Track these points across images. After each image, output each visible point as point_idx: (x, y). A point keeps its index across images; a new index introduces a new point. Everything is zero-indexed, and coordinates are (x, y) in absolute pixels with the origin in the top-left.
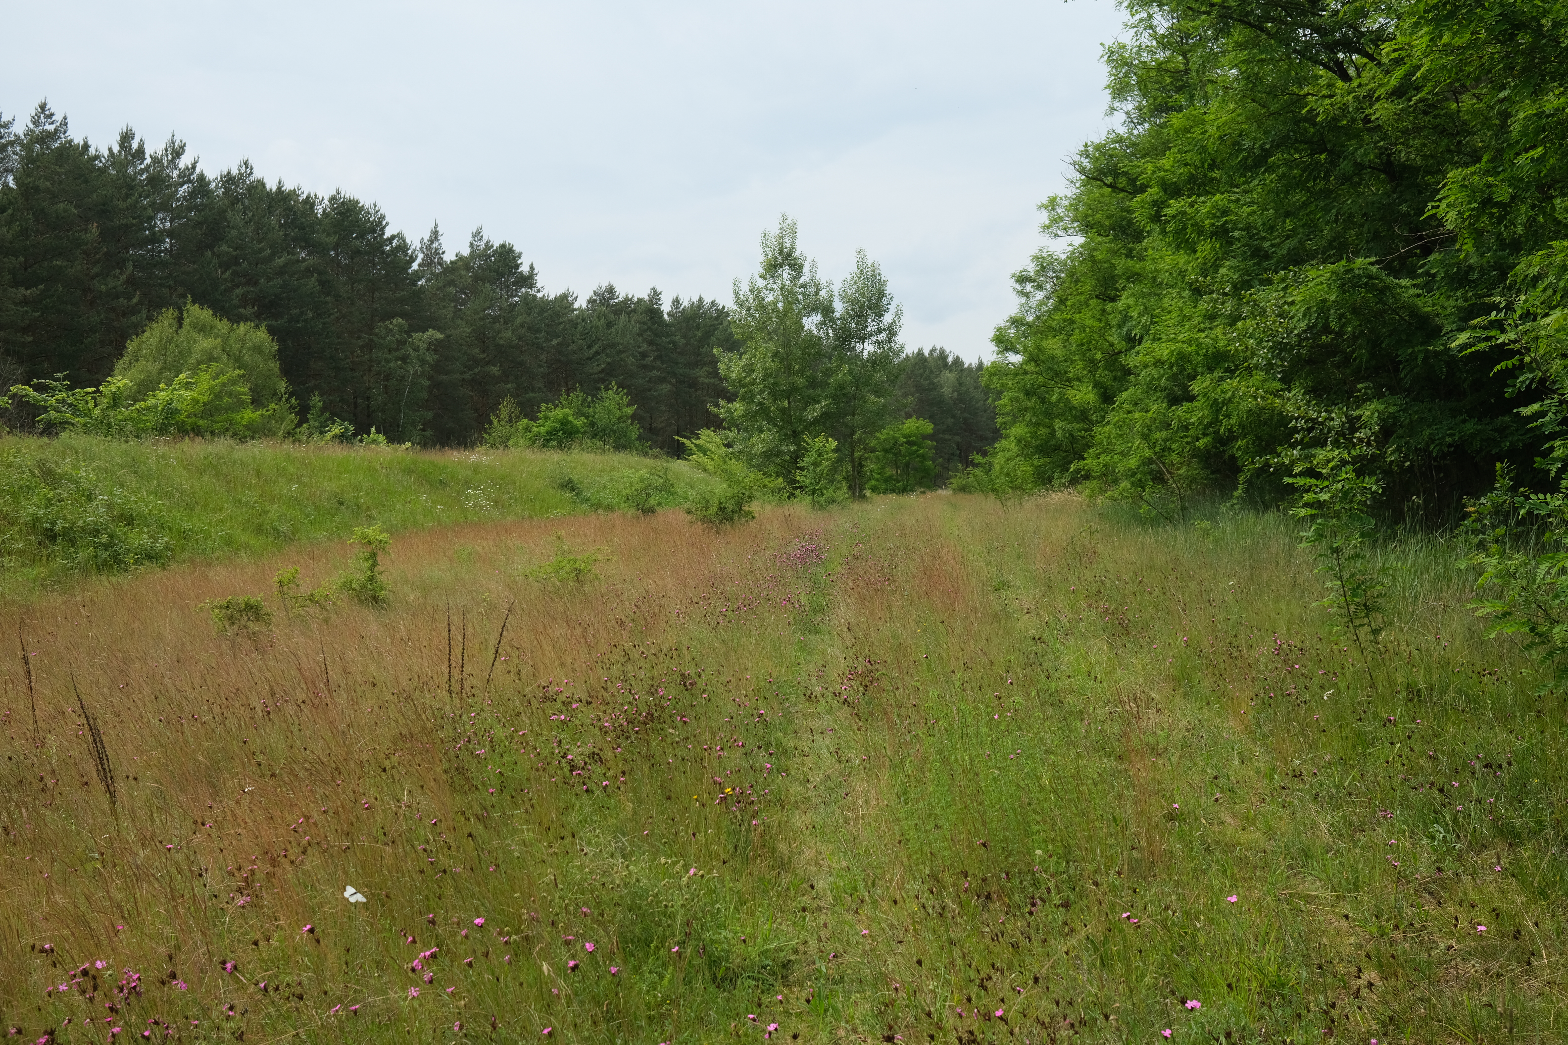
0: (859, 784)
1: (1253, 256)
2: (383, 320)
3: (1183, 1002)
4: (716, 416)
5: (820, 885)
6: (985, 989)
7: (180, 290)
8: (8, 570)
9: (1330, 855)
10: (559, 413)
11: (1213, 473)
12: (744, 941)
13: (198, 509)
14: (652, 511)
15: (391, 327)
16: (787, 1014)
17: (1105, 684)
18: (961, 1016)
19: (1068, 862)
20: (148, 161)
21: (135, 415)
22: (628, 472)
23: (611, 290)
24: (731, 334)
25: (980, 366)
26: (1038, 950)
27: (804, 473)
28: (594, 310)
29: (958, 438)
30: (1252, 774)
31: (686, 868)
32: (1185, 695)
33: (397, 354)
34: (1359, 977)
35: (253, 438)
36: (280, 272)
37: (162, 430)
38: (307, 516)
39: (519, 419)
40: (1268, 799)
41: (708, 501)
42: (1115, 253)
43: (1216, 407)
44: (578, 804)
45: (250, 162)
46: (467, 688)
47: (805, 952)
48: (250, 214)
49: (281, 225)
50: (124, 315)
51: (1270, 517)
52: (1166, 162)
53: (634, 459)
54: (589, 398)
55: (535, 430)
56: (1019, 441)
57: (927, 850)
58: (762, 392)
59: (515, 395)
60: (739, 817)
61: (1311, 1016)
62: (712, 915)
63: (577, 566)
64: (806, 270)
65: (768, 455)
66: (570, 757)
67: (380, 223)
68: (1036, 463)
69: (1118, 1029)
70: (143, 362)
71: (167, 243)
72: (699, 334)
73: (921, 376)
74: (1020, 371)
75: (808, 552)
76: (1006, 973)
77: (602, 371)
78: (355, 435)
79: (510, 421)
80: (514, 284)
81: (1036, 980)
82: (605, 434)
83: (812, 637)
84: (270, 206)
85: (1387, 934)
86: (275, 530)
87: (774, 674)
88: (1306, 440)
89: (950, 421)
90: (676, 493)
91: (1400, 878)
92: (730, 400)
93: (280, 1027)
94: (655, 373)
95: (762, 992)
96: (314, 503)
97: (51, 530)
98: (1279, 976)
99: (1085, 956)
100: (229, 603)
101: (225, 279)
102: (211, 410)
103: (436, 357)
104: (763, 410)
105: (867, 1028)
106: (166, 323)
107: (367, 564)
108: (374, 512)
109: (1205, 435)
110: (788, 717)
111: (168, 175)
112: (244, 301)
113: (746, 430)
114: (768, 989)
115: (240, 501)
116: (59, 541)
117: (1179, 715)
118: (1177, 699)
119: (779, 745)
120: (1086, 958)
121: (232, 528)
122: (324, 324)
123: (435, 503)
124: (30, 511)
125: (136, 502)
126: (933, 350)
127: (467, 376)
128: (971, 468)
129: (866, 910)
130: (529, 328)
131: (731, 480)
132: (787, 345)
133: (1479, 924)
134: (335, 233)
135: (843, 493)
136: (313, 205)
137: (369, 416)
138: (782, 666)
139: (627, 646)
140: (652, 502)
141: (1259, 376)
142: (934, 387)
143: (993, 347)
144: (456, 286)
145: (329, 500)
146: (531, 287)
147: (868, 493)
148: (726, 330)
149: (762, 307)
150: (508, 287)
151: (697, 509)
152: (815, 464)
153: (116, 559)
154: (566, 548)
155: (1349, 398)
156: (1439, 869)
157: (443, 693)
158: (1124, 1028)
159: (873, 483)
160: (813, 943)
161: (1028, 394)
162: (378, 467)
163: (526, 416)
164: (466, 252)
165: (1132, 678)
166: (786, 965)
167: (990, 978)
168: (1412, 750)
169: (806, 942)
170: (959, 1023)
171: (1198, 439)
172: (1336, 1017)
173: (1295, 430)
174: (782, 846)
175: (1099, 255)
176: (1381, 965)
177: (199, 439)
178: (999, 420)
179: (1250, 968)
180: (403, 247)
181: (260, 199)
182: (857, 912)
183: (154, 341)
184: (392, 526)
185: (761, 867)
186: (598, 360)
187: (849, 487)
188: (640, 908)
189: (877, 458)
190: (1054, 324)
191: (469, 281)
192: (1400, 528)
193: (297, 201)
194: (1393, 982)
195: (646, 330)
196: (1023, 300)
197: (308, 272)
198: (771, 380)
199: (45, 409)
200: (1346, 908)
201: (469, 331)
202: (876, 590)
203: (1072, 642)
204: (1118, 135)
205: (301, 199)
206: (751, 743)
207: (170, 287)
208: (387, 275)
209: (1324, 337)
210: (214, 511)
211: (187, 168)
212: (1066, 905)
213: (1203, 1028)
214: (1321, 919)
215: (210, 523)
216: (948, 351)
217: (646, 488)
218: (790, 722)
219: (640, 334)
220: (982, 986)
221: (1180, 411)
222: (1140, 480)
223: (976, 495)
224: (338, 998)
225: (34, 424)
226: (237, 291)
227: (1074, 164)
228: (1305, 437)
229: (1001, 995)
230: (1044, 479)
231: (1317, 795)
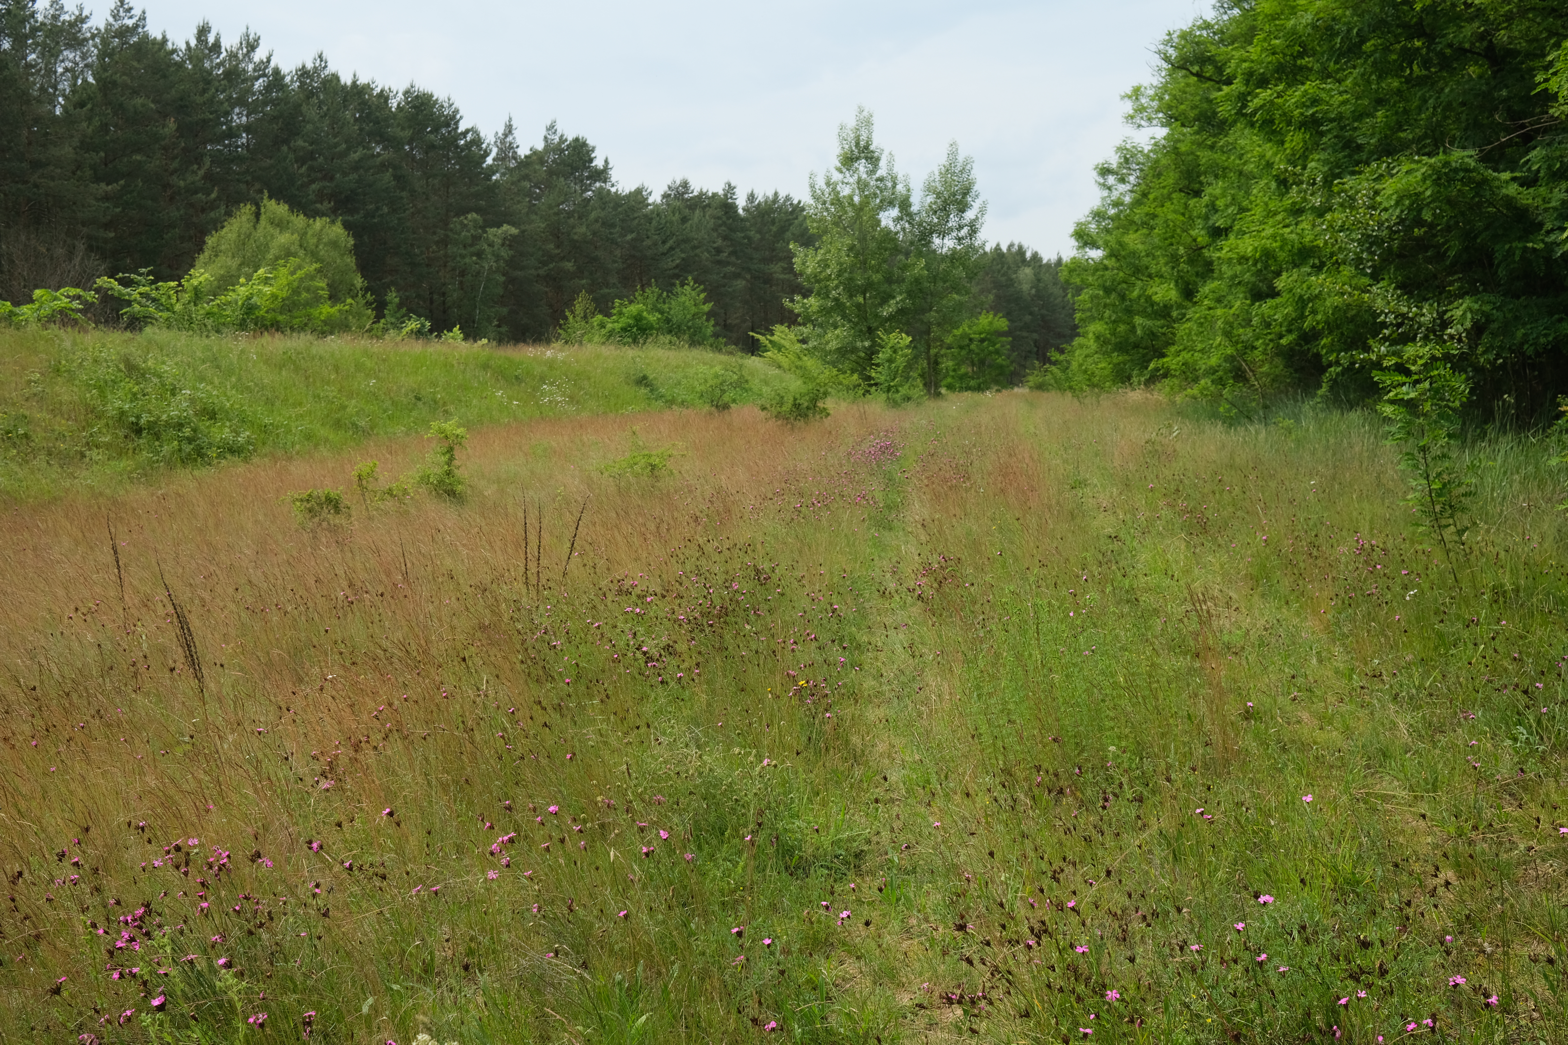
0: (932, 679)
1: (1344, 148)
2: (458, 215)
3: (1257, 896)
4: (791, 311)
5: (893, 778)
6: (1058, 881)
7: (257, 186)
8: (97, 463)
9: (1408, 755)
10: (633, 309)
11: (1296, 371)
12: (817, 831)
13: (278, 403)
14: (726, 407)
15: (466, 222)
16: (860, 902)
17: (1181, 582)
18: (1032, 906)
19: (1141, 759)
20: (224, 55)
21: (215, 310)
22: (702, 368)
23: (685, 185)
24: (807, 229)
25: (1060, 260)
26: (1110, 842)
27: (879, 369)
28: (668, 205)
29: (1035, 336)
30: (1330, 673)
31: (760, 758)
32: (1263, 596)
33: (472, 249)
34: (1436, 876)
35: (332, 333)
36: (356, 167)
37: (242, 325)
38: (385, 411)
39: (593, 314)
40: (1347, 699)
41: (782, 397)
42: (1200, 145)
43: (1302, 303)
44: (653, 695)
45: (324, 55)
46: (543, 581)
47: (878, 843)
48: (325, 108)
49: (356, 120)
50: (203, 210)
51: (1355, 416)
52: (1254, 51)
53: (709, 355)
54: (665, 294)
55: (609, 326)
56: (1097, 338)
57: (1000, 744)
58: (837, 287)
59: (590, 292)
60: (814, 711)
61: (1385, 913)
62: (786, 805)
63: (651, 461)
64: (883, 163)
65: (843, 352)
66: (644, 649)
67: (454, 116)
68: (1115, 361)
69: (1191, 922)
70: (222, 258)
71: (244, 138)
72: (774, 229)
73: (999, 271)
74: (1100, 267)
75: (884, 449)
76: (1078, 866)
77: (677, 266)
78: (431, 331)
79: (585, 317)
80: (588, 178)
81: (1109, 873)
82: (679, 330)
83: (886, 533)
84: (345, 101)
85: (1466, 834)
86: (354, 425)
87: (848, 569)
88: (1395, 335)
89: (1028, 318)
90: (751, 389)
91: (1481, 779)
92: (805, 296)
93: (364, 905)
94: (730, 269)
95: (835, 881)
96: (391, 398)
97: (137, 424)
98: (1353, 873)
99: (1157, 851)
100: (310, 495)
101: (301, 175)
102: (289, 305)
103: (511, 253)
104: (838, 306)
105: (938, 917)
106: (244, 218)
107: (445, 459)
108: (452, 408)
109: (1289, 331)
110: (863, 613)
111: (244, 70)
112: (321, 196)
113: (821, 326)
114: (841, 878)
115: (319, 396)
116: (144, 434)
117: (1257, 614)
118: (1256, 598)
119: (853, 639)
120: (1159, 853)
121: (311, 422)
122: (399, 219)
123: (510, 398)
124: (116, 405)
125: (218, 397)
126: (1011, 246)
127: (541, 272)
128: (1047, 366)
129: (939, 802)
130: (603, 224)
131: (806, 376)
132: (863, 239)
133: (1562, 826)
134: (410, 127)
135: (918, 390)
136: (387, 99)
137: (444, 312)
138: (856, 562)
139: (701, 541)
140: (726, 398)
141: (1347, 271)
142: (1011, 282)
143: (1073, 243)
144: (530, 181)
145: (407, 395)
146: (605, 182)
147: (943, 391)
148: (801, 225)
149: (837, 201)
150: (582, 181)
151: (771, 406)
152: (890, 361)
153: (200, 453)
154: (641, 443)
155: (1440, 294)
156: (1522, 770)
157: (519, 586)
158: (1195, 921)
159: (949, 380)
160: (885, 834)
161: (1108, 291)
162: (455, 362)
163: (600, 312)
164: (540, 146)
165: (1210, 576)
166: (859, 855)
167: (1062, 871)
168: (1496, 651)
169: (878, 833)
170: (1030, 914)
171: (1281, 337)
172: (1411, 915)
173: (1384, 325)
174: (855, 739)
175: (1183, 148)
176: (1458, 865)
177: (278, 335)
178: (1078, 315)
179: (1325, 865)
180: (477, 141)
181: (335, 93)
182: (929, 804)
183: (232, 236)
184: (468, 421)
185: (834, 760)
186: (672, 256)
187: (925, 385)
188: (714, 797)
189: (952, 354)
190: (1136, 218)
191: (544, 175)
192: (1489, 427)
193: (371, 95)
194: (1470, 882)
195: (720, 226)
196: (1106, 193)
197: (383, 167)
198: (846, 275)
199: (129, 303)
200: (1423, 807)
201: (543, 226)
202: (950, 488)
203: (1148, 541)
204: (1205, 21)
205: (375, 93)
206: (824, 638)
207: (247, 183)
208: (461, 170)
209: (1416, 230)
210: (294, 405)
211: (262, 62)
212: (1140, 799)
213: (1276, 921)
214: (1398, 818)
215: (290, 417)
216: (1025, 245)
217: (721, 384)
218: (864, 617)
219: (715, 229)
220: (1054, 878)
221: (1265, 307)
222: (1221, 378)
223: (1053, 392)
224: (420, 878)
225: (119, 317)
226: (314, 186)
227: (1159, 52)
228: (1394, 332)
229: (1072, 887)
230: (1122, 377)
231: (1397, 695)
